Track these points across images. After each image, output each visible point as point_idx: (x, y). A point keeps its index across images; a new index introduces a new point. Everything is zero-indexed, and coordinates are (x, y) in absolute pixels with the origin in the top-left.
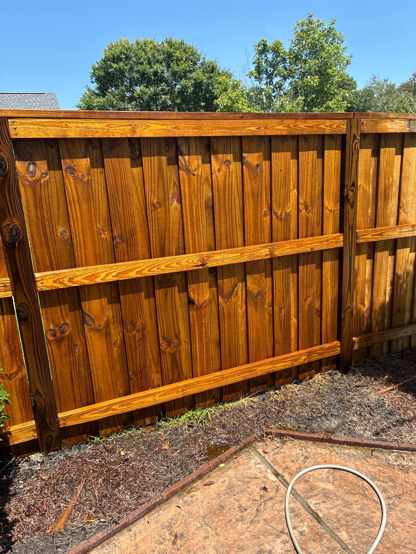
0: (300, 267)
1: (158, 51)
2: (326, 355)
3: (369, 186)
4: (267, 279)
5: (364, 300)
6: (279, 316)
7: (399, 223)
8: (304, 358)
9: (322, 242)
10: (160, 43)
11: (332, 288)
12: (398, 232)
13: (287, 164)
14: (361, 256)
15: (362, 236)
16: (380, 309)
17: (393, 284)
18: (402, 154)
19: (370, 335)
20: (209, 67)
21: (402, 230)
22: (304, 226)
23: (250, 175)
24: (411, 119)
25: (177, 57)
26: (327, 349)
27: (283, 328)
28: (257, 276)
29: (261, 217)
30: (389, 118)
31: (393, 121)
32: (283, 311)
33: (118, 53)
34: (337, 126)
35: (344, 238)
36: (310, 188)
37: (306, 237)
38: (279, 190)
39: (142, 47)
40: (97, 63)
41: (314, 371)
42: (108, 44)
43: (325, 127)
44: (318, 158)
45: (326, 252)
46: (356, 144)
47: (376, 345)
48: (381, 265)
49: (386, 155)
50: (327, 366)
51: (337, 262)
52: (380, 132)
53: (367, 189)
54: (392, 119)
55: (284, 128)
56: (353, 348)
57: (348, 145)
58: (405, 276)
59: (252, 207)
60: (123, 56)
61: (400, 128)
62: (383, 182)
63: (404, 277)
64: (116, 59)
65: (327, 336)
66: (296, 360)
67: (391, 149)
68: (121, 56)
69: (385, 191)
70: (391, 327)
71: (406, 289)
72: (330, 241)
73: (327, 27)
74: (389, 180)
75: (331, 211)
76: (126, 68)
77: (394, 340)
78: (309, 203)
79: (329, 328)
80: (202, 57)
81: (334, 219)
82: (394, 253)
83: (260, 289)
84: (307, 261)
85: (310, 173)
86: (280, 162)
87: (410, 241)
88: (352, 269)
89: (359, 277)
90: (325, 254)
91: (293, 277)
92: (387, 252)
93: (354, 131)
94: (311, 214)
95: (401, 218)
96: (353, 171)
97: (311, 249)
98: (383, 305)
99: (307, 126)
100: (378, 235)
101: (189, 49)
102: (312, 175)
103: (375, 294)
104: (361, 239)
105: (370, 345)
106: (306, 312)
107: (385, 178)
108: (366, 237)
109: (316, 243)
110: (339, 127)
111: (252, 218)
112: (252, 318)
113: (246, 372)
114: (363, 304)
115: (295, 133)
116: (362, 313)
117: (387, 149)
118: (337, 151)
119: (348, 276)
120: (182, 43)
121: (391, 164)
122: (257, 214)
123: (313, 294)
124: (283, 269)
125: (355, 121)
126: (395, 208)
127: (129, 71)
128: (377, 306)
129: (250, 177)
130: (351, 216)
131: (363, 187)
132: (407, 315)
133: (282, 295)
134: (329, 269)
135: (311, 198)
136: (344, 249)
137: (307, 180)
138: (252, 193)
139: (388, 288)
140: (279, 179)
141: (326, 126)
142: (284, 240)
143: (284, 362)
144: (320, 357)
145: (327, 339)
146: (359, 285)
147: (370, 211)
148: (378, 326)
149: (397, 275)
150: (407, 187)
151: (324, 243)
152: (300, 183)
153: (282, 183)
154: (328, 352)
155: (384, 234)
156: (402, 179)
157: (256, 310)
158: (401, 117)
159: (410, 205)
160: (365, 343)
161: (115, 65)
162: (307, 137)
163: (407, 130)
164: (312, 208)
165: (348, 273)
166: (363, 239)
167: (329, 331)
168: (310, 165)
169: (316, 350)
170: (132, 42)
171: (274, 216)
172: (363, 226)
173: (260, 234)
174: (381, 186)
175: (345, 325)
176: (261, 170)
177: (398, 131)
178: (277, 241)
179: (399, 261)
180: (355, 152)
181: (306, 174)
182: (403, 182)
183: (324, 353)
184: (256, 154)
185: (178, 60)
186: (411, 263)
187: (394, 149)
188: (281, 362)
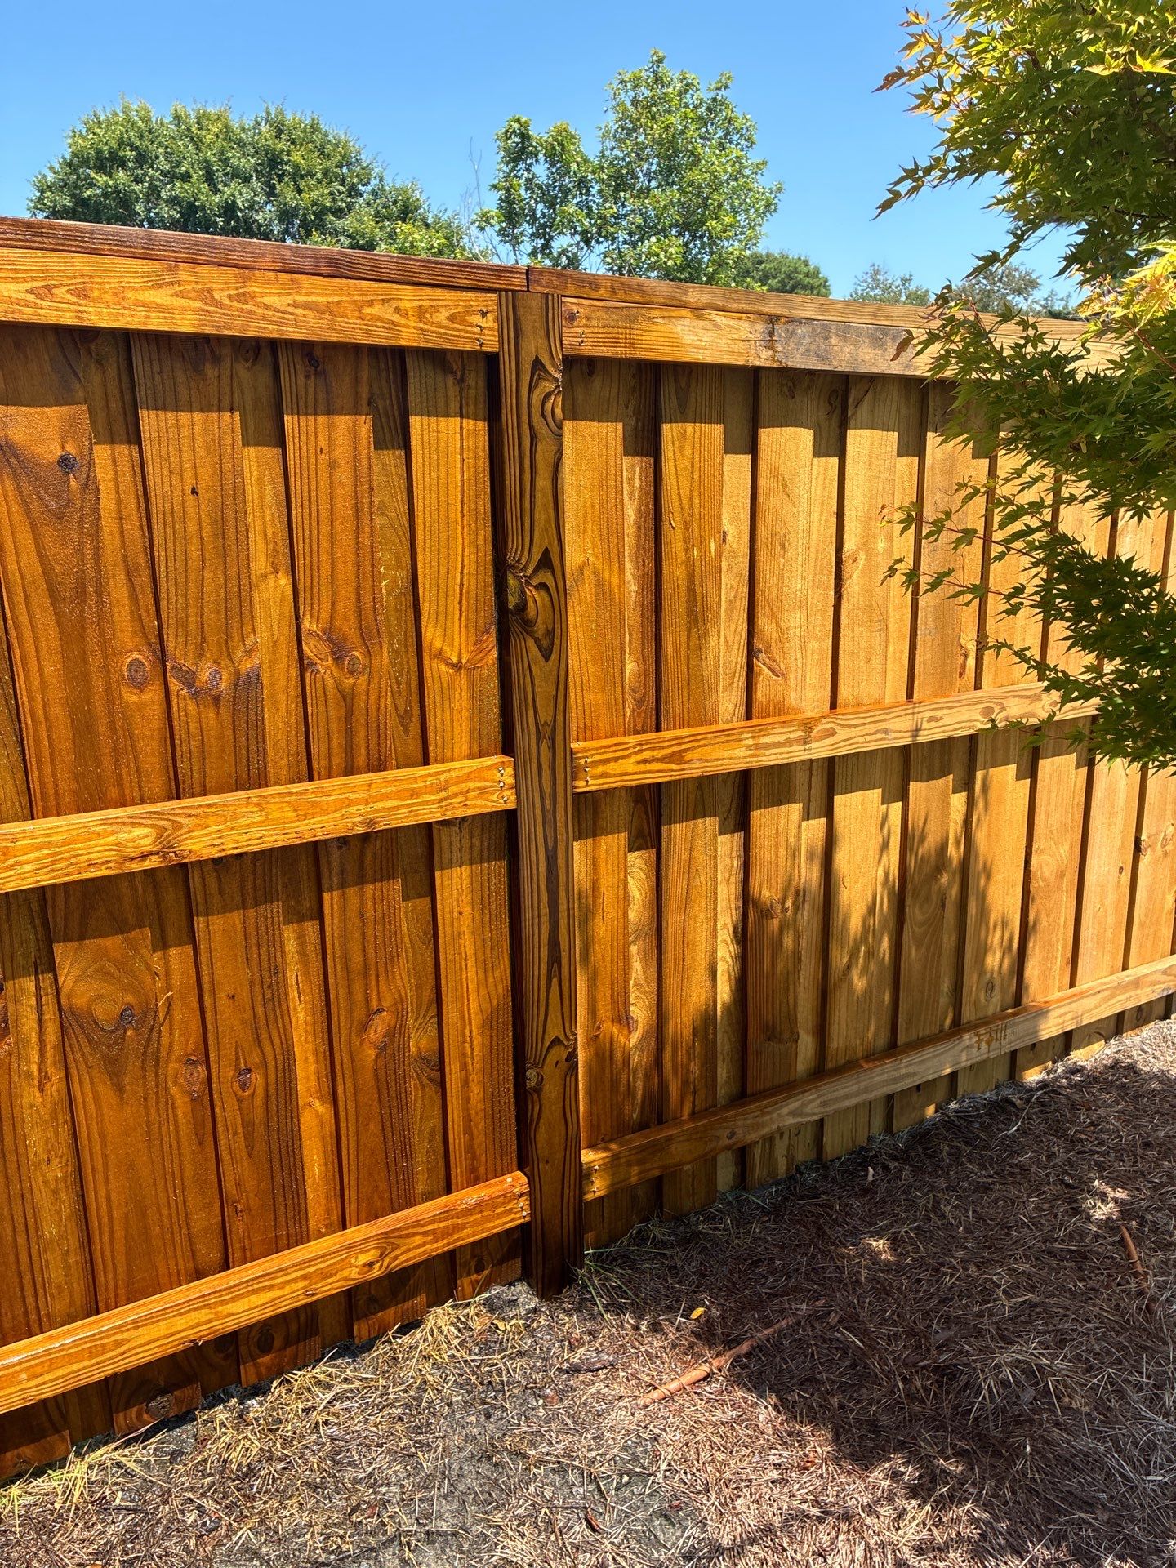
0: (326, 896)
1: (241, 143)
2: (467, 1236)
3: (622, 569)
4: (173, 952)
5: (626, 1004)
6: (240, 1100)
7: (755, 711)
8: (364, 1259)
9: (414, 794)
10: (248, 123)
11: (485, 968)
12: (748, 747)
13: (228, 466)
14: (604, 842)
15: (595, 763)
16: (695, 1033)
17: (742, 935)
18: (753, 449)
19: (656, 1135)
20: (395, 202)
21: (764, 740)
22: (334, 727)
23: (25, 505)
24: (778, 317)
25: (297, 166)
26: (470, 1211)
27: (260, 1147)
28: (113, 943)
29: (108, 690)
30: (685, 306)
31: (702, 318)
32: (257, 1079)
33: (114, 144)
34: (451, 318)
35: (516, 776)
36: (351, 570)
37: (349, 771)
38: (192, 576)
39: (189, 130)
40: (52, 169)
41: (420, 1300)
42: (87, 115)
43: (396, 318)
44: (380, 444)
45: (445, 830)
46: (547, 396)
47: (686, 1168)
48: (690, 871)
49: (688, 451)
50: (478, 1271)
51: (500, 867)
52: (652, 356)
53: (615, 581)
54: (698, 311)
55: (184, 302)
56: (582, 1193)
57: (509, 401)
58: (789, 904)
59: (56, 644)
60: (130, 154)
61: (735, 348)
62: (681, 555)
63: (784, 910)
64: (107, 162)
65: (474, 1158)
66: (325, 1275)
67: (706, 427)
68: (122, 154)
69: (691, 590)
70: (742, 1096)
71: (797, 956)
72: (454, 789)
73: (706, 96)
74: (704, 552)
75: (457, 667)
76: (137, 188)
77: (756, 1143)
78: (353, 635)
79: (480, 1124)
80: (374, 174)
81: (476, 697)
82: (742, 824)
83: (130, 999)
84: (361, 868)
85: (344, 507)
86: (187, 455)
87: (801, 779)
88: (562, 894)
89: (598, 920)
90: (442, 837)
91: (301, 937)
92: (711, 823)
93: (533, 345)
94: (363, 680)
95: (760, 694)
96: (538, 508)
97: (370, 823)
98: (706, 1021)
99: (306, 306)
100: (662, 760)
101: (337, 145)
102: (357, 515)
103: (670, 980)
104: (594, 777)
105: (656, 1173)
106: (368, 1075)
107: (686, 540)
108: (613, 768)
109: (387, 797)
110: (463, 322)
111: (57, 693)
112: (101, 1123)
113: (77, 1357)
114: (623, 1019)
115: (245, 328)
116: (619, 1056)
117: (689, 427)
118: (468, 424)
119: (545, 920)
120: (315, 129)
121: (709, 489)
122: (86, 677)
123: (400, 1001)
124: (244, 907)
125: (536, 303)
126: (738, 656)
127: (148, 200)
128: (682, 1022)
129: (29, 515)
130: (544, 690)
131: (597, 575)
132: (806, 1045)
133: (248, 1014)
134: (466, 898)
135: (359, 612)
136: (523, 818)
137: (332, 536)
138: (49, 584)
139: (726, 953)
140: (192, 526)
141: (397, 310)
142: (239, 787)
143: (271, 1288)
144: (440, 1247)
145: (473, 1170)
146: (603, 950)
147: (630, 667)
148: (690, 1098)
149: (755, 904)
150: (781, 577)
151: (426, 798)
152: (299, 548)
153: (209, 547)
154: (474, 1224)
155: (688, 756)
156: (760, 545)
157: (120, 1089)
158: (734, 306)
159: (793, 646)
160: (635, 1170)
161: (102, 179)
162: (318, 352)
163: (761, 358)
164: (368, 653)
165: (545, 911)
166: (603, 775)
167: (479, 1139)
168: (344, 474)
169: (418, 1224)
170: (161, 115)
171: (175, 685)
172: (604, 725)
173: (108, 764)
174: (675, 572)
175: (546, 1112)
176: (90, 484)
177: (726, 359)
178: (204, 793)
179: (762, 852)
180: (542, 430)
181: (324, 514)
182: (761, 556)
183: (458, 1228)
184: (54, 412)
185: (298, 175)
186: (811, 856)
187: (719, 429)
188: (254, 1292)
